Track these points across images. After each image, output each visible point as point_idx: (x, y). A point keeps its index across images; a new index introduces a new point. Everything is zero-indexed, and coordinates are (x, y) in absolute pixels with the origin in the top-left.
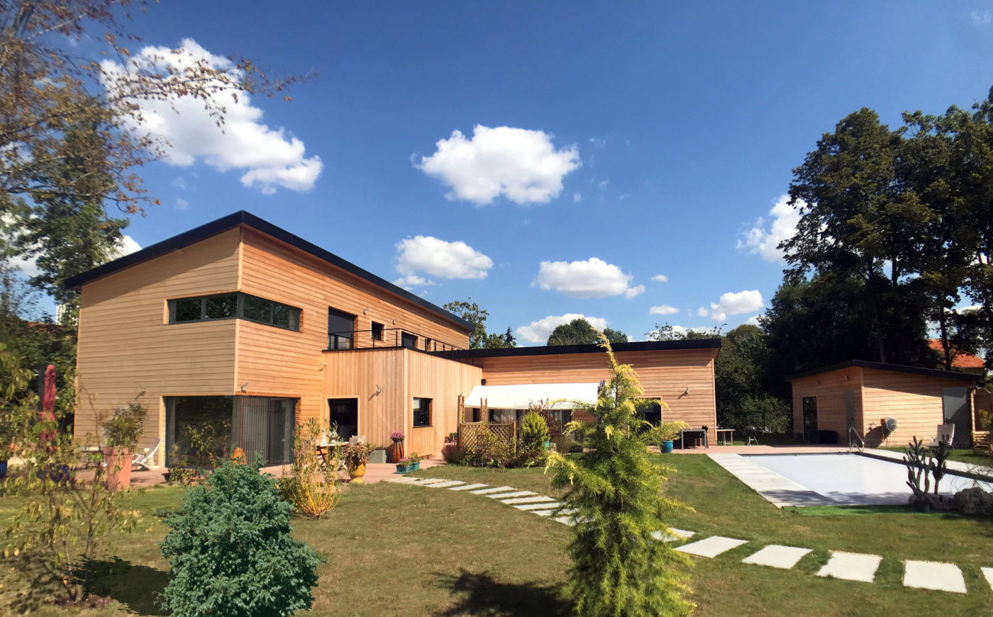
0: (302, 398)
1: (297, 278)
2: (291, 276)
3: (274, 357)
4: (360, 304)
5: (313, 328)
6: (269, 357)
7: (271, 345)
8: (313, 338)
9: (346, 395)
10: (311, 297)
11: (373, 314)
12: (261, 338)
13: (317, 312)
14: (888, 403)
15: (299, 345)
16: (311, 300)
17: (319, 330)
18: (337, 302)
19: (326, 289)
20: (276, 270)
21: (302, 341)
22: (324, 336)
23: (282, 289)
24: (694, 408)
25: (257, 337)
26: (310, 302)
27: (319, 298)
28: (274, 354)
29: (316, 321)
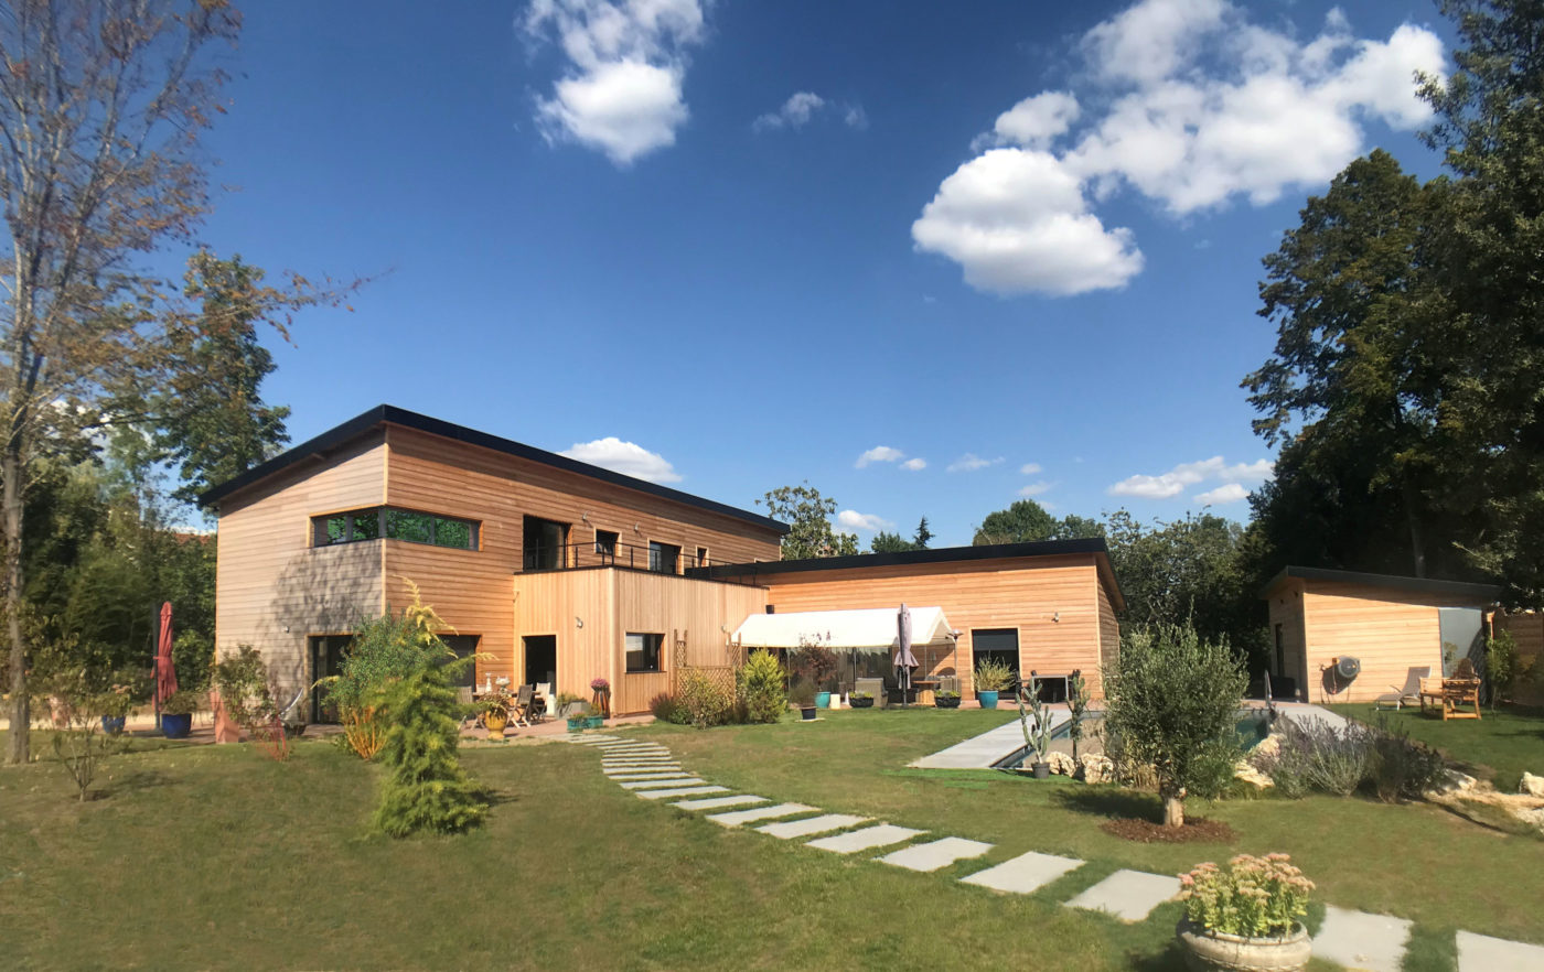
0: (484, 636)
1: (472, 481)
2: (463, 479)
3: (440, 584)
4: (575, 507)
5: (499, 545)
6: (432, 584)
7: (434, 569)
8: (500, 557)
9: (543, 630)
10: (495, 504)
11: (598, 520)
12: (420, 562)
13: (504, 523)
14: (1347, 633)
15: (477, 567)
16: (493, 508)
17: (509, 546)
18: (538, 507)
19: (518, 491)
20: (441, 474)
21: (481, 562)
22: (518, 554)
23: (449, 496)
24: (1066, 643)
25: (415, 561)
26: (493, 511)
27: (509, 503)
28: (440, 581)
29: (504, 533)
